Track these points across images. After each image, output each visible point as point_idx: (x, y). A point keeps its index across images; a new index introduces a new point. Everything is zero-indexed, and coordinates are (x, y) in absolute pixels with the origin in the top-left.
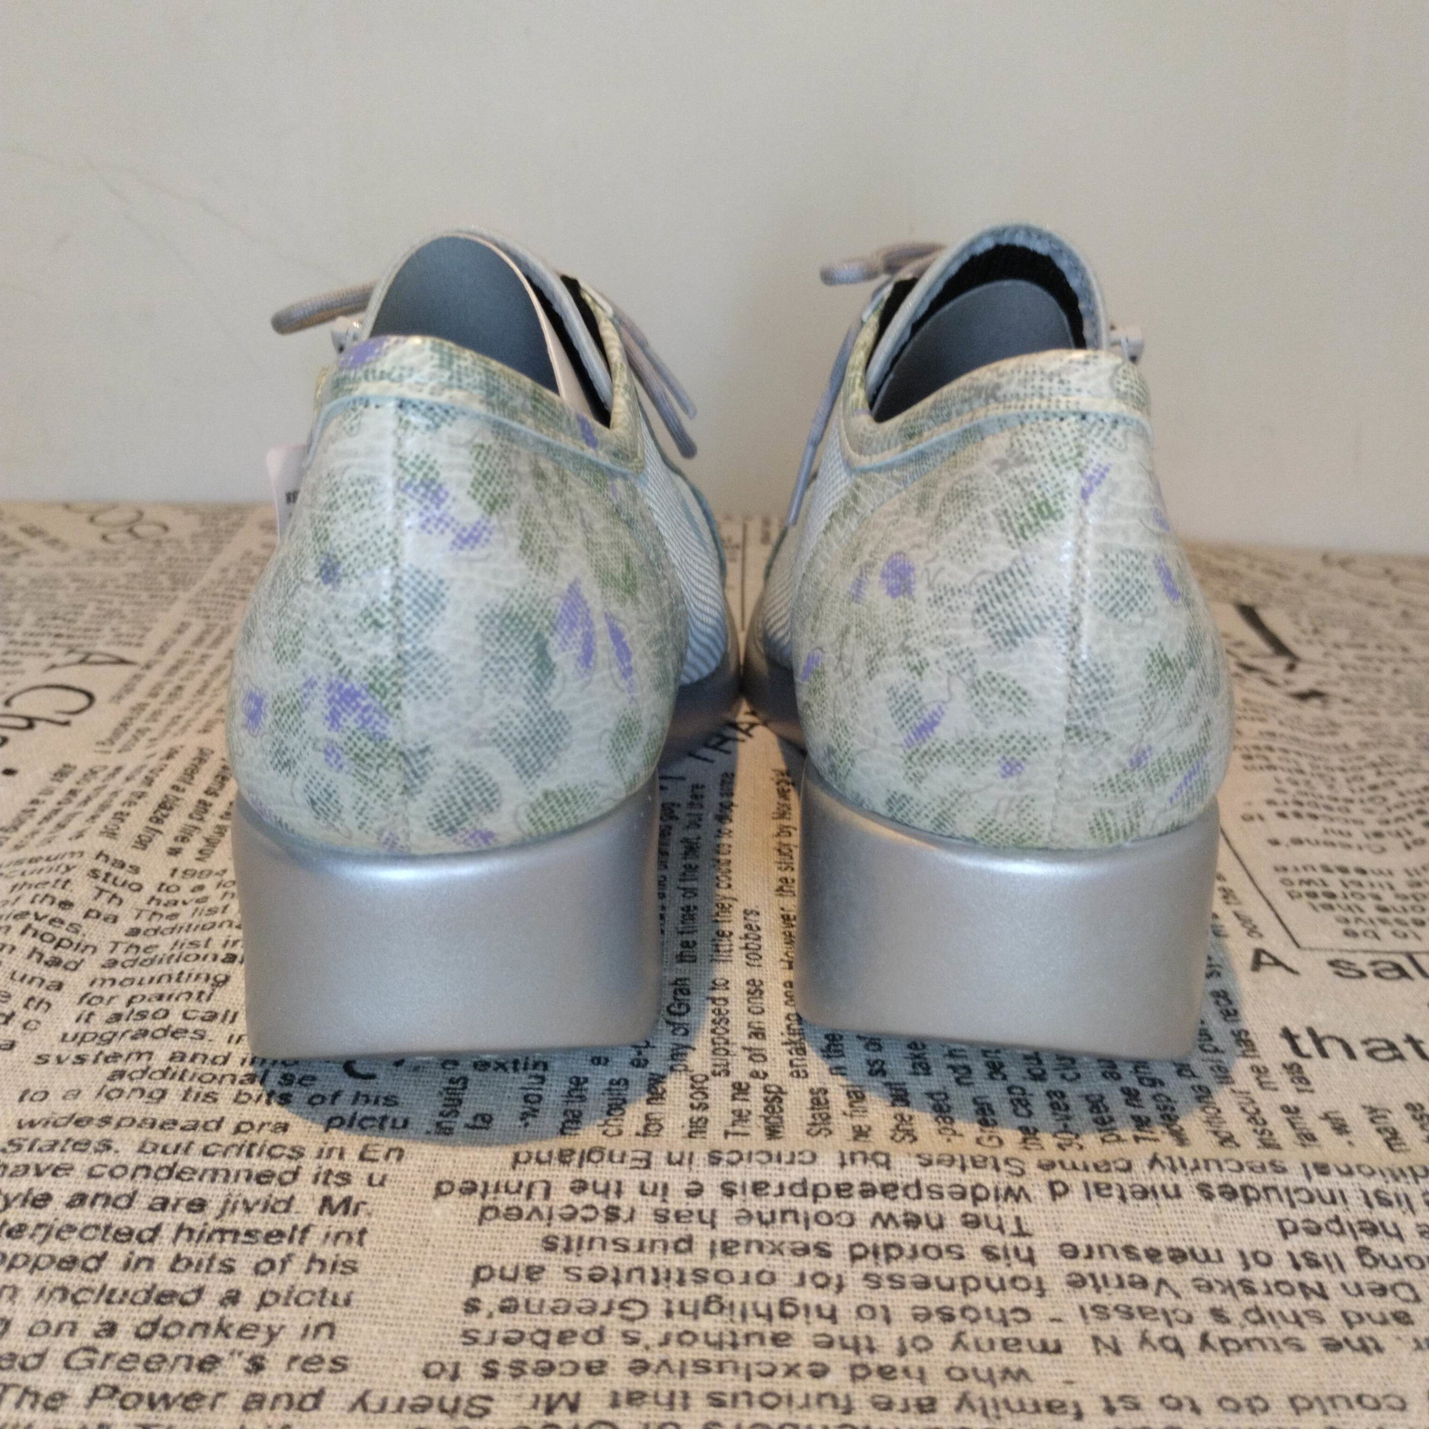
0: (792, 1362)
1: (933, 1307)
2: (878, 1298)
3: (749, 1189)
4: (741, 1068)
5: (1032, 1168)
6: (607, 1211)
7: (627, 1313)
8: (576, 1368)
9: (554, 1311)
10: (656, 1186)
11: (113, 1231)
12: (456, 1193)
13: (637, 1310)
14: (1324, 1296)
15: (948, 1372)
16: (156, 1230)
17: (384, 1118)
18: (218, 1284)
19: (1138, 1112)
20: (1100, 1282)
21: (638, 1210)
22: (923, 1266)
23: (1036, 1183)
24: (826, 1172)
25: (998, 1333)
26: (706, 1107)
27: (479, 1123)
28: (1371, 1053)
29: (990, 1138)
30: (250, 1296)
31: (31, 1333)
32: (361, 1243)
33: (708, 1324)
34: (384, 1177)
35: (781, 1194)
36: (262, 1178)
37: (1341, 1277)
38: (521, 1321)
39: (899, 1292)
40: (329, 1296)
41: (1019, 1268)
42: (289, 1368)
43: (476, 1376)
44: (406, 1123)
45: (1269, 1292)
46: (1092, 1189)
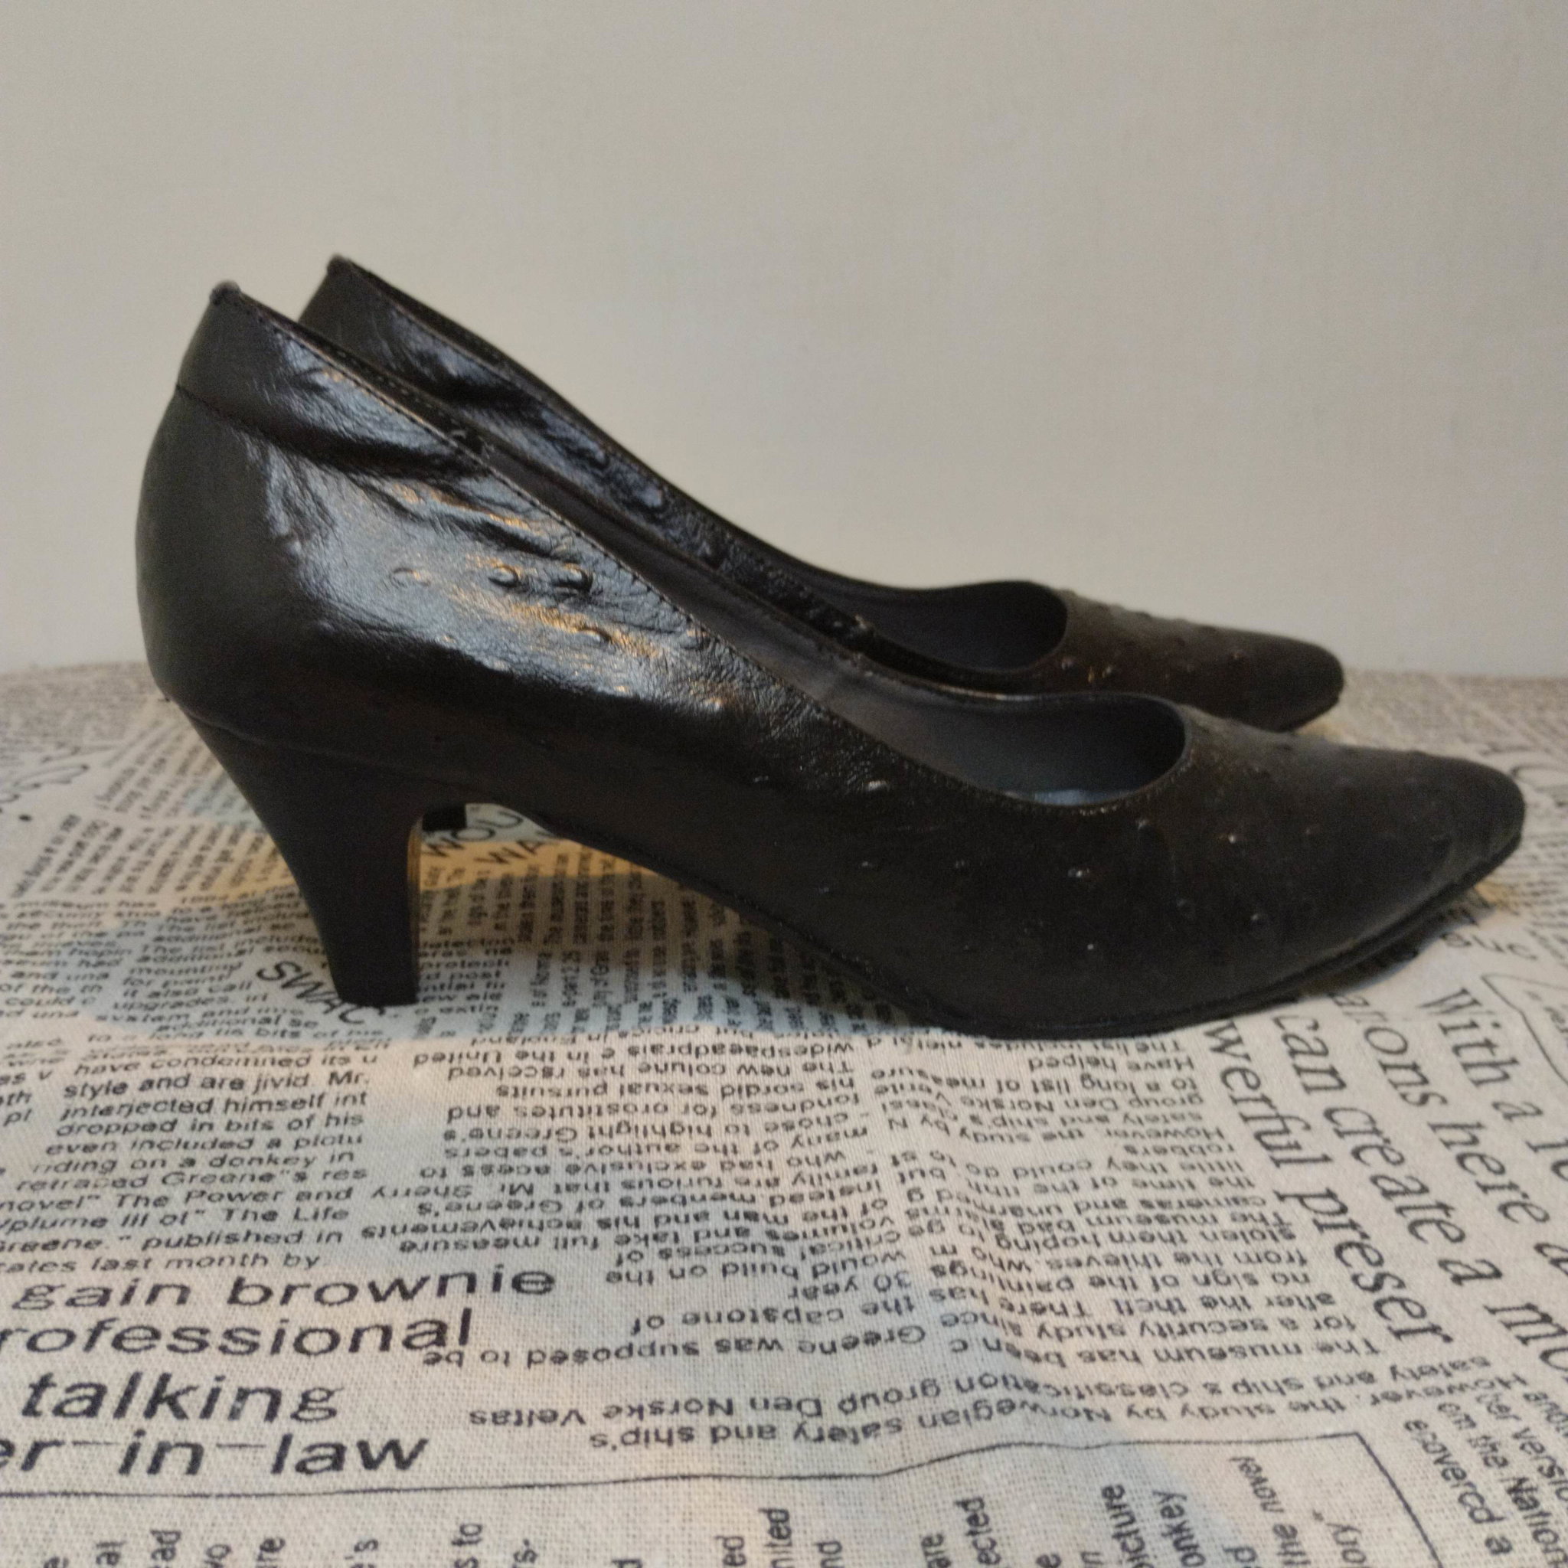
0: (680, 1162)
2: (740, 1120)
3: (648, 1050)
6: (543, 1070)
7: (562, 1137)
8: (528, 1170)
10: (579, 1056)
11: (178, 1104)
12: (430, 1061)
13: (569, 1135)
14: (1051, 1110)
15: (789, 1162)
16: (210, 1103)
18: (262, 1137)
21: (567, 1070)
22: (774, 1098)
24: (706, 1038)
30: (288, 1142)
31: (133, 1167)
32: (363, 1103)
33: (620, 1140)
34: (376, 1057)
35: (672, 1052)
36: (283, 1064)
37: (1066, 1096)
40: (346, 1139)
42: (324, 1178)
43: (459, 1175)
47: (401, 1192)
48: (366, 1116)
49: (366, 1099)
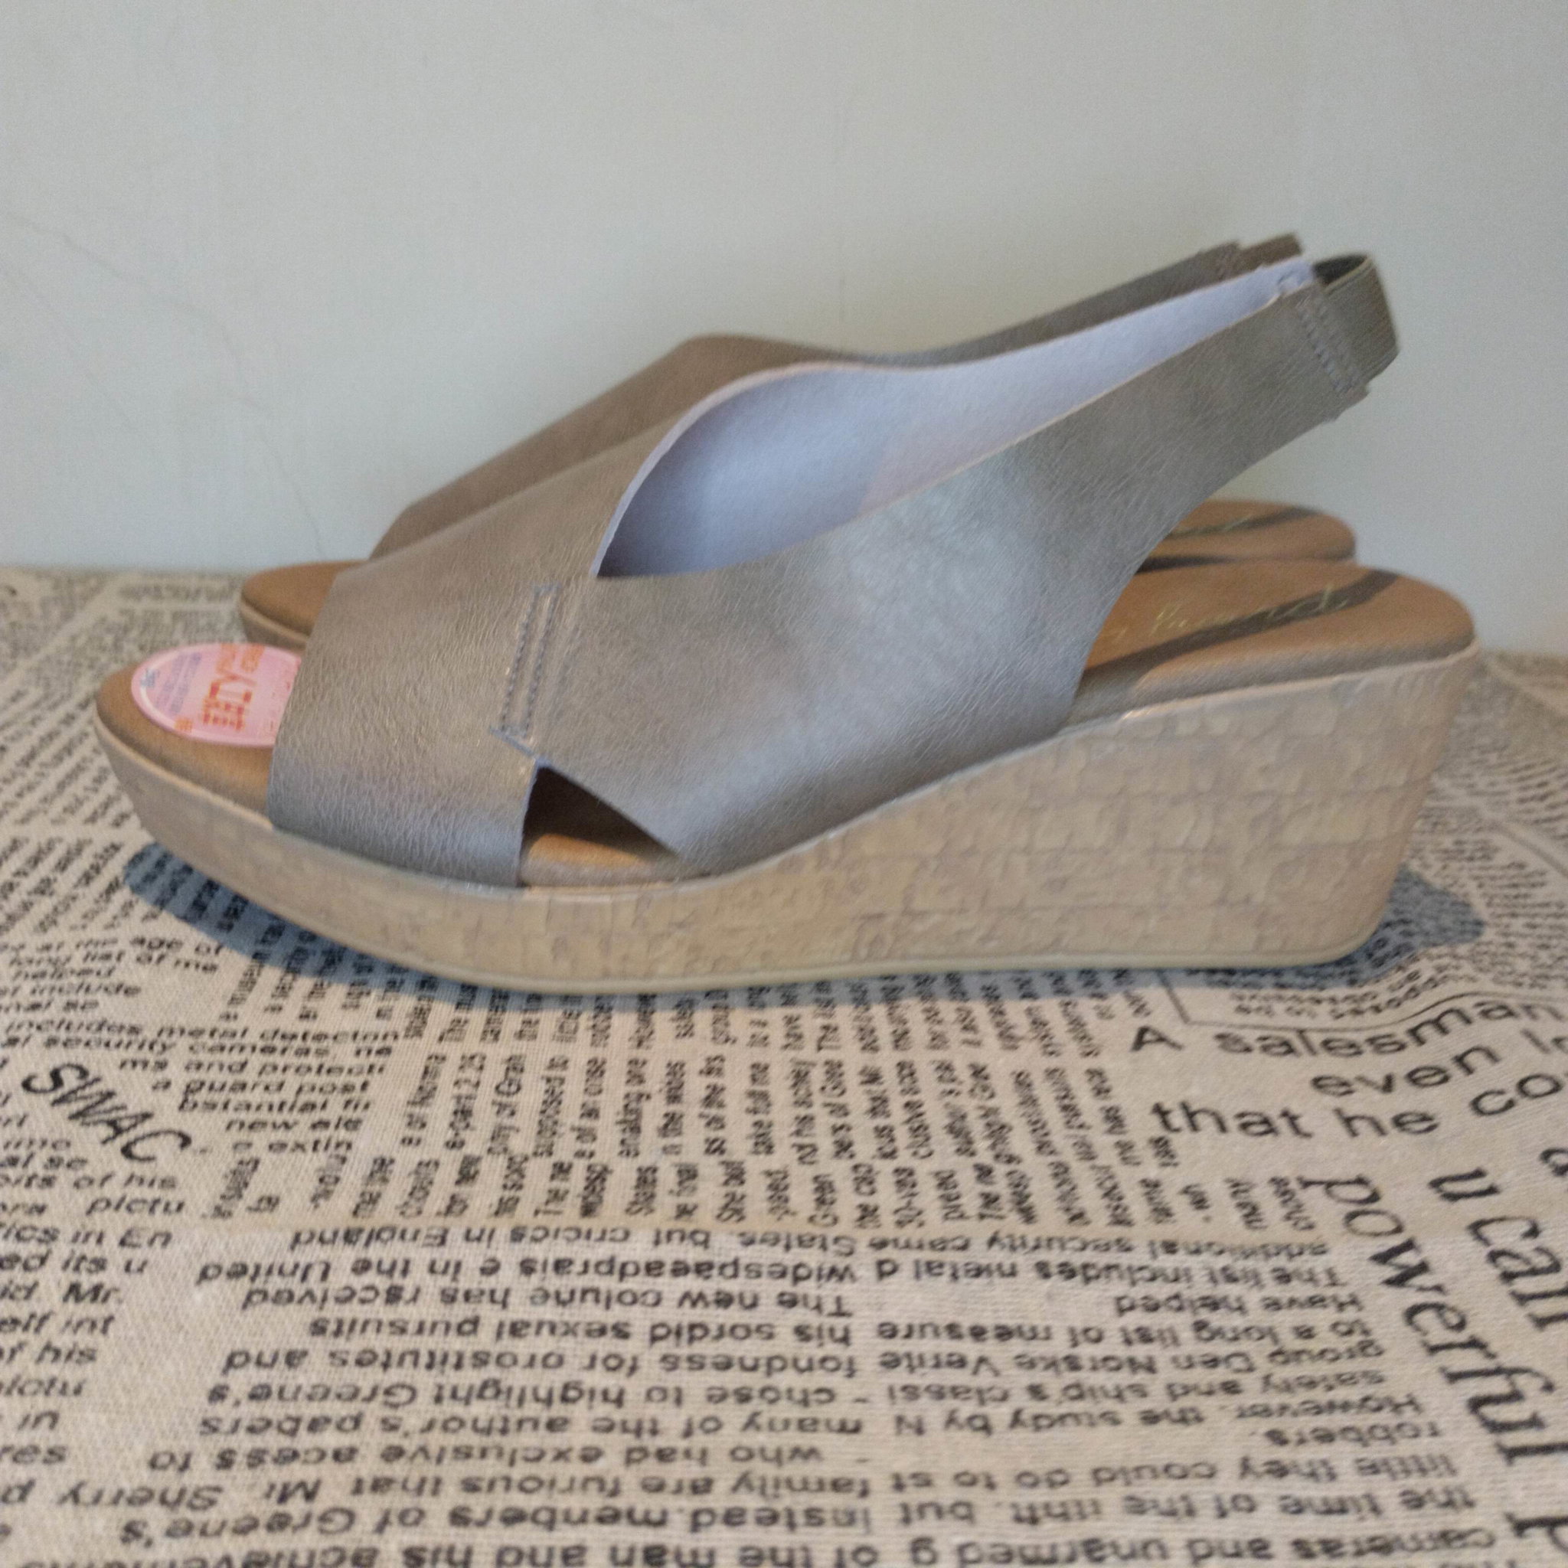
0: (564, 1447)
1: (731, 1387)
2: (671, 1381)
3: (550, 1267)
4: (565, 1148)
5: (862, 1247)
6: (389, 1292)
7: (392, 1399)
8: (322, 1455)
9: (310, 1398)
10: (447, 1265)
12: (223, 1276)
13: (403, 1395)
14: (1152, 1370)
15: (733, 1452)
17: (156, 1202)
19: (987, 1189)
20: (916, 1362)
21: (424, 1290)
22: (728, 1347)
23: (864, 1263)
24: (639, 1249)
25: (796, 1413)
26: (520, 1187)
27: (264, 1205)
28: (1244, 1127)
29: (825, 1216)
32: (104, 1331)
33: (479, 1409)
34: (144, 1263)
35: (585, 1271)
36: (5, 1264)
37: (1173, 1351)
38: (272, 1409)
39: (698, 1373)
40: (59, 1385)
41: (831, 1348)
43: (209, 1467)
44: (180, 1207)
45: (1095, 1368)
46: (923, 1268)
47: (107, 1498)
48: (100, 1352)
49: (112, 1327)
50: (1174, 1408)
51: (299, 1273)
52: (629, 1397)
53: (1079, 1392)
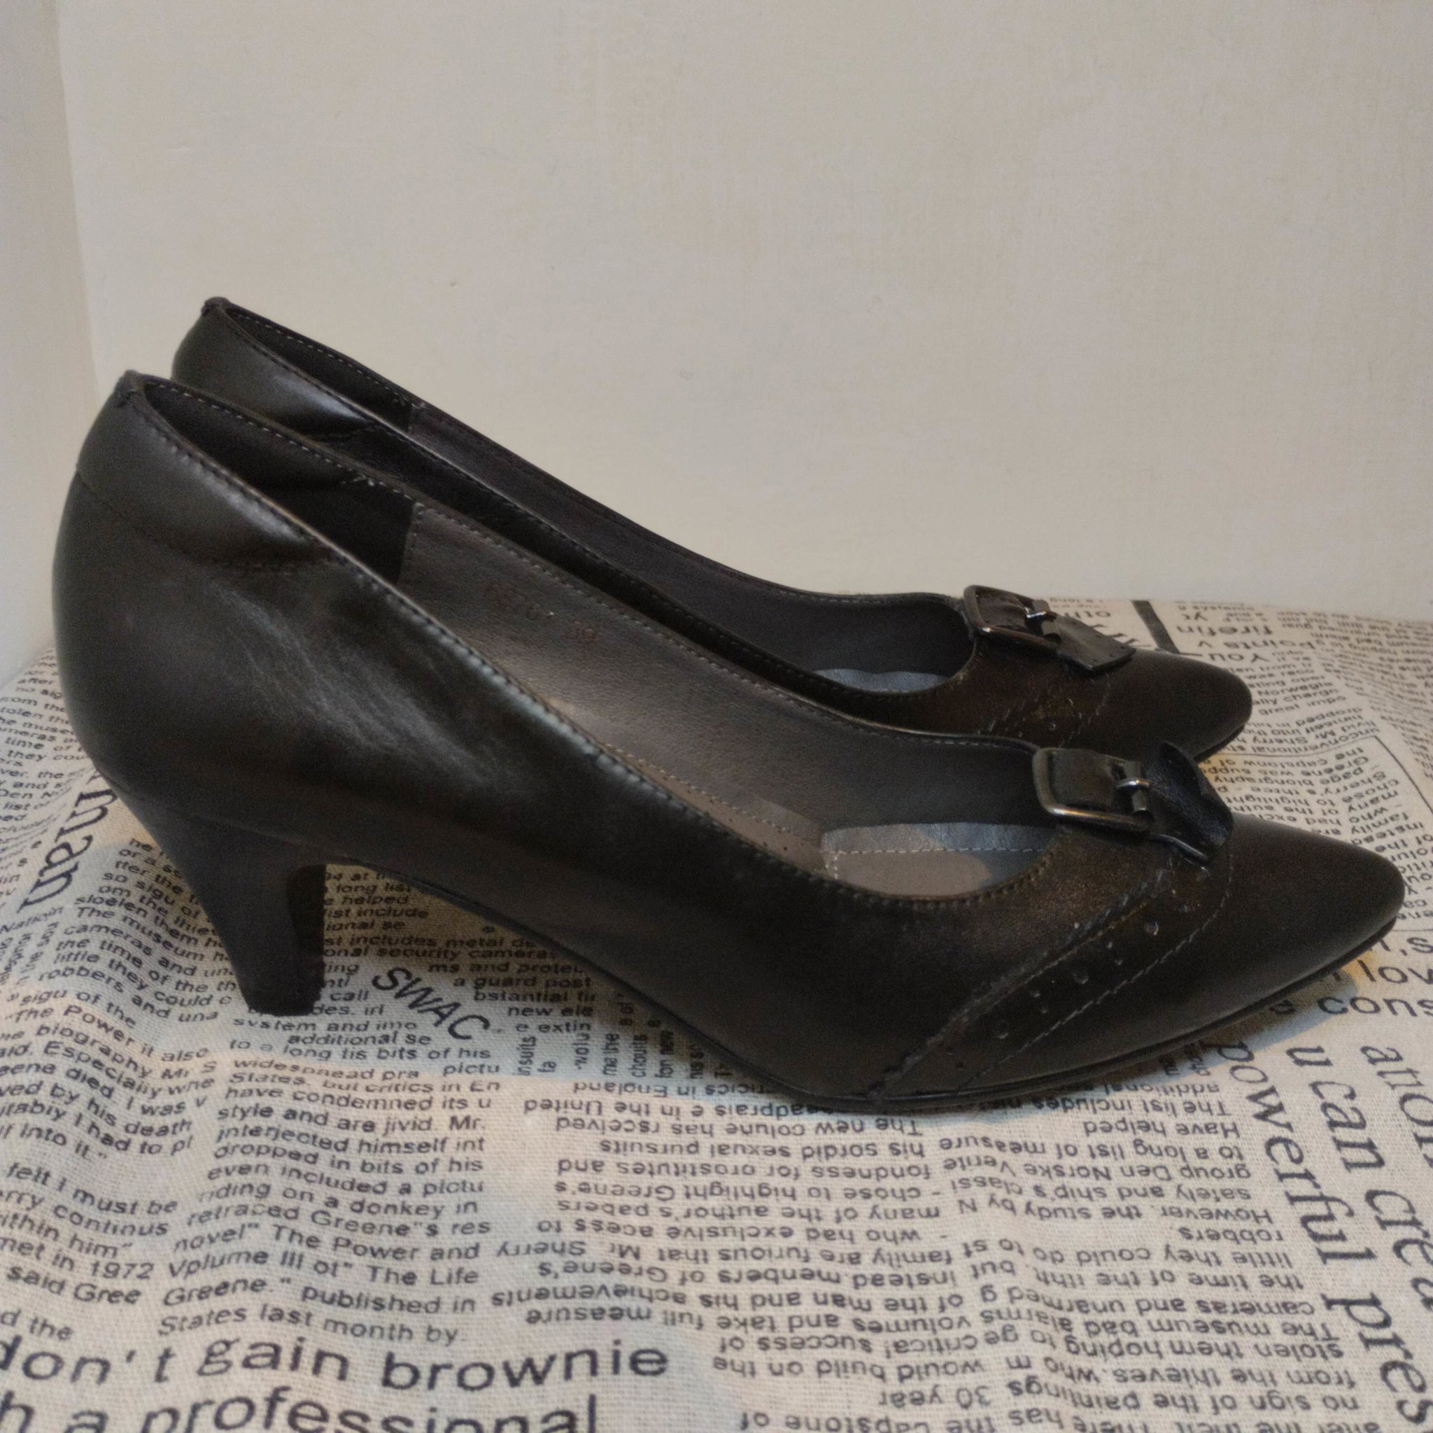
0: (769, 1227)
1: (857, 1189)
2: (823, 1183)
3: (734, 1110)
6: (641, 1125)
7: (662, 1196)
8: (634, 1231)
9: (614, 1193)
10: (672, 1109)
11: (318, 1140)
12: (539, 1108)
13: (667, 1194)
14: (1108, 1177)
15: (868, 1234)
16: (346, 1143)
17: (482, 1066)
18: (395, 1181)
20: (966, 1163)
21: (661, 1125)
22: (851, 1161)
25: (899, 1205)
27: (547, 1068)
30: (417, 1188)
31: (284, 1195)
32: (481, 1149)
33: (713, 1202)
34: (489, 1101)
35: (756, 1114)
36: (409, 1105)
37: (1121, 1163)
38: (595, 1198)
39: (835, 1179)
41: (914, 1160)
42: (454, 1232)
43: (572, 1229)
44: (497, 1069)
45: (1073, 1175)
47: (522, 1250)
48: (485, 1163)
49: (484, 1145)
50: (1123, 1205)
51: (584, 1108)
52: (798, 1193)
53: (1065, 1193)
